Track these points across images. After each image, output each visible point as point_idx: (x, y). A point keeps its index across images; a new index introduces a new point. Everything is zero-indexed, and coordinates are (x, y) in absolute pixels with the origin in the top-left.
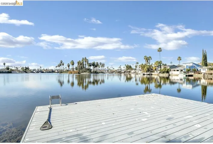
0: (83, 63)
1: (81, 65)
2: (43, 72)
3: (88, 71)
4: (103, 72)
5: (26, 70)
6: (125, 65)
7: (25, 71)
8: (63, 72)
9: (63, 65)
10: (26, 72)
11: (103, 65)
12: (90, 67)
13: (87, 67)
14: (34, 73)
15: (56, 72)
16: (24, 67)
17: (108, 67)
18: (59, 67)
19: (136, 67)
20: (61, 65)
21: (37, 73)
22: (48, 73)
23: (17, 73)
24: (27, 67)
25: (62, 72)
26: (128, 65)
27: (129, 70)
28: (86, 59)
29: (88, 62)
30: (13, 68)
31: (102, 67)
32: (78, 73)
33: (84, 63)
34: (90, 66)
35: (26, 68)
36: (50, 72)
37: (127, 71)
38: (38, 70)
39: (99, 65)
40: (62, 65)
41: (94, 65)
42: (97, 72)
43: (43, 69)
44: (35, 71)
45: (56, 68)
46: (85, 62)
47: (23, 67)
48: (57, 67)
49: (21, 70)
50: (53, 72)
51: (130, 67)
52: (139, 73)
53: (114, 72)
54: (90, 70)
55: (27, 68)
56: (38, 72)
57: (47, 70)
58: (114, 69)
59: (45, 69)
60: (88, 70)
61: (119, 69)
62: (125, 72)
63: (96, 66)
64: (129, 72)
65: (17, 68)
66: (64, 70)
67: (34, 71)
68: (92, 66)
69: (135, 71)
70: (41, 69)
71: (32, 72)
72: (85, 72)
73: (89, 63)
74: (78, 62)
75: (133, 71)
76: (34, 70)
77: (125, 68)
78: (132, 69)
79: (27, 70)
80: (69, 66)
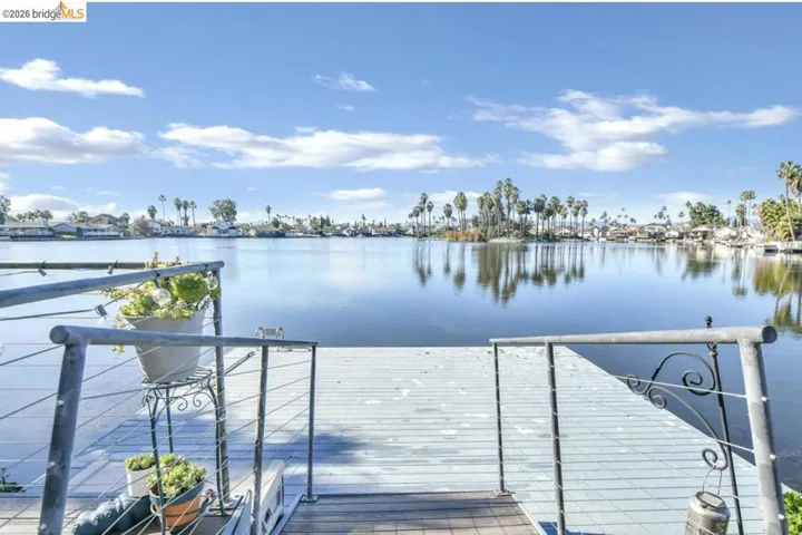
0: (498, 201)
1: (490, 208)
2: (368, 235)
3: (516, 231)
4: (580, 235)
5: (322, 226)
6: (689, 204)
7: (319, 230)
8: (431, 234)
9: (430, 211)
10: (322, 235)
11: (582, 208)
12: (524, 216)
13: (515, 216)
14: (345, 236)
15: (410, 235)
16: (318, 217)
17: (605, 214)
18: (417, 216)
19: (741, 212)
20: (422, 210)
21: (352, 236)
22: (383, 235)
23: (298, 237)
24: (325, 217)
25: (425, 236)
26: (700, 204)
27: (703, 228)
28: (510, 185)
29: (516, 196)
30: (291, 223)
31: (576, 215)
32: (481, 239)
33: (504, 201)
34: (527, 211)
35: (322, 219)
36: (390, 235)
37: (696, 233)
38: (356, 227)
39: (566, 205)
40: (426, 210)
41: (543, 207)
42: (554, 237)
43: (371, 222)
44: (348, 231)
45: (409, 220)
46: (507, 197)
47: (315, 219)
48: (411, 216)
49: (310, 228)
50: (399, 232)
51: (713, 212)
52: (751, 241)
53: (631, 234)
54: (524, 231)
55: (325, 222)
56: (354, 234)
57: (381, 225)
58: (632, 220)
59: (377, 223)
60: (517, 226)
61: (658, 221)
62: (681, 237)
63: (550, 213)
64: (705, 235)
65: (299, 220)
66: (438, 227)
67: (345, 232)
68: (532, 212)
69: (734, 233)
70: (367, 222)
71: (339, 235)
72: (504, 235)
73: (522, 203)
74: (481, 199)
75: (725, 232)
76: (344, 227)
77: (687, 218)
78: (723, 223)
79: (325, 226)
80: (449, 213)
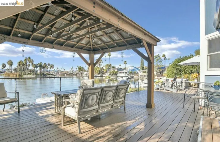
0: (26, 63)
1: (23, 65)
3: (33, 73)
4: (52, 74)
6: (78, 66)
11: (52, 66)
12: (35, 68)
13: (31, 68)
17: (58, 68)
26: (80, 66)
27: (81, 72)
28: (30, 59)
29: (33, 63)
31: (51, 68)
32: (20, 75)
33: (28, 63)
34: (37, 67)
37: (80, 73)
39: (48, 65)
41: (42, 66)
42: (45, 74)
46: (30, 62)
51: (83, 68)
53: (65, 73)
54: (35, 72)
58: (64, 70)
60: (33, 71)
61: (71, 70)
62: (77, 74)
63: (44, 68)
64: (82, 73)
68: (38, 67)
69: (87, 73)
72: (29, 74)
73: (35, 64)
74: (19, 62)
75: (86, 73)
77: (78, 69)
78: (85, 71)
